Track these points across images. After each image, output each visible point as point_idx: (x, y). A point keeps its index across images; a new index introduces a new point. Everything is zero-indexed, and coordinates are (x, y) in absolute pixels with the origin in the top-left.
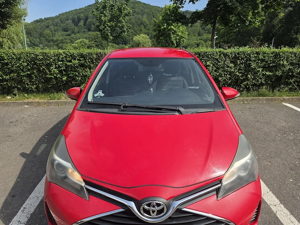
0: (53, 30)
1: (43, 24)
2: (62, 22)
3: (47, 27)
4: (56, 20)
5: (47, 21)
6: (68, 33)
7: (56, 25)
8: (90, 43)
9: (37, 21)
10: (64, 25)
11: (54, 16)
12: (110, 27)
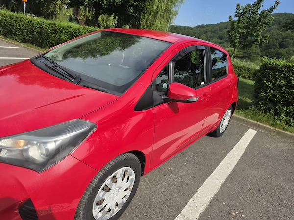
0: (209, 36)
1: (202, 30)
2: (220, 30)
3: (205, 33)
4: (215, 28)
5: (207, 28)
6: (222, 41)
7: (214, 32)
8: (238, 53)
9: (199, 27)
10: (222, 33)
11: (216, 24)
12: (240, 34)
